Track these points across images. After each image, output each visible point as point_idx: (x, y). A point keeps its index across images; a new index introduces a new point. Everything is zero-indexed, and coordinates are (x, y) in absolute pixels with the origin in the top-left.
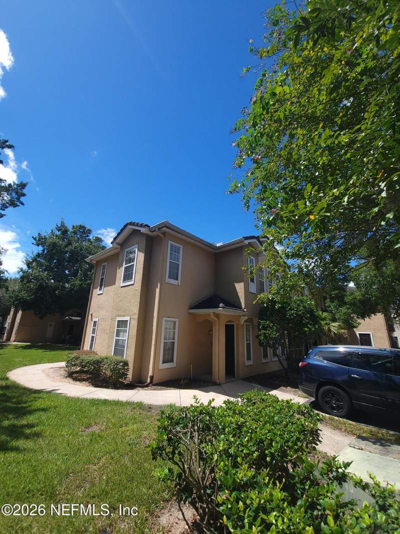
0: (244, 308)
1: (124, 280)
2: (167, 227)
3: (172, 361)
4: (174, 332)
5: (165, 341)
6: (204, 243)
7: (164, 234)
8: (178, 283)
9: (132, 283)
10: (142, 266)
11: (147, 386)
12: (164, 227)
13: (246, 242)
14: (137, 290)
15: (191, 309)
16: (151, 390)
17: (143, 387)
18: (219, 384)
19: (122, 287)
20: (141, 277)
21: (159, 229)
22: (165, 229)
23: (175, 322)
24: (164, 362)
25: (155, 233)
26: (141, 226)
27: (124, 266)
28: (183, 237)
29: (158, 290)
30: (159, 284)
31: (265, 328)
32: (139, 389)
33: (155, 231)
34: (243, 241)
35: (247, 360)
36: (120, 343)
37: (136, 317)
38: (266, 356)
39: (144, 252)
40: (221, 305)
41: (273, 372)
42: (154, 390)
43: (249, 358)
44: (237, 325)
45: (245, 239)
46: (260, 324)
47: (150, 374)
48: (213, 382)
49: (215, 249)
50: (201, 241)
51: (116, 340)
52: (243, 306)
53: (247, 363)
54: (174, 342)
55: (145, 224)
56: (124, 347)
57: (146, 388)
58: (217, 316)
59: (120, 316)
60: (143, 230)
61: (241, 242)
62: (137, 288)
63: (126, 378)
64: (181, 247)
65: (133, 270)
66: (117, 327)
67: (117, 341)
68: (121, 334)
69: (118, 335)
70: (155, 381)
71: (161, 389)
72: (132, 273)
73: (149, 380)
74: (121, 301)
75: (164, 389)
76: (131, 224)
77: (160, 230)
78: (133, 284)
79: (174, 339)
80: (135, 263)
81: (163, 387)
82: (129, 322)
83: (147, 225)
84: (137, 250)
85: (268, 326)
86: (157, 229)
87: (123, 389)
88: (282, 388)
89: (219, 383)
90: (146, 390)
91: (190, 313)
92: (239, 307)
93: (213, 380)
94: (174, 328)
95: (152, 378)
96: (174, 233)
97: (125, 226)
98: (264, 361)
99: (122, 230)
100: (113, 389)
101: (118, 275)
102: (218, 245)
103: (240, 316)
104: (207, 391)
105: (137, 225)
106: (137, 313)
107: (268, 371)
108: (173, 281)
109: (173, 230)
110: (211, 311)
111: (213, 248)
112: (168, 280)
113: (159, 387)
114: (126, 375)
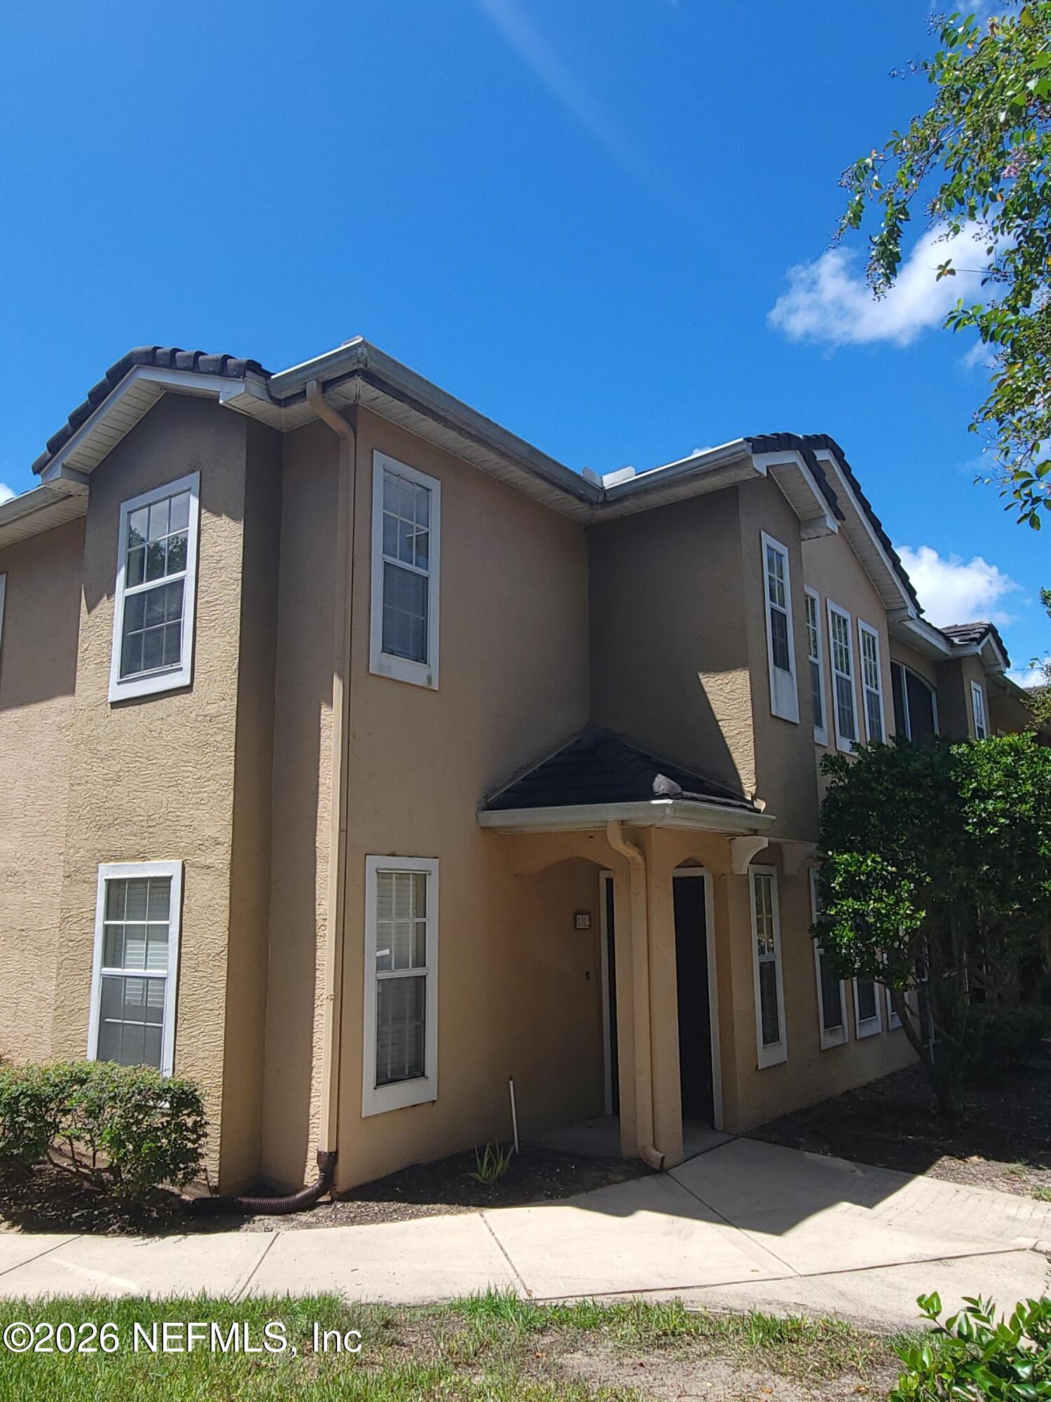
0: (754, 798)
1: (129, 666)
2: (370, 377)
3: (417, 1071)
4: (421, 930)
5: (385, 975)
6: (543, 468)
7: (350, 413)
8: (430, 679)
9: (181, 679)
10: (237, 589)
11: (309, 1204)
12: (351, 374)
13: (761, 463)
14: (211, 718)
15: (491, 807)
16: (337, 1222)
17: (285, 1211)
18: (661, 1170)
19: (115, 705)
20: (235, 652)
21: (326, 385)
22: (357, 386)
23: (421, 879)
24: (382, 1080)
25: (299, 408)
26: (222, 368)
27: (122, 591)
28: (449, 438)
29: (331, 719)
30: (337, 685)
31: (855, 888)
32: (270, 1220)
33: (302, 395)
34: (749, 458)
35: (765, 1042)
36: (132, 994)
37: (221, 857)
38: (833, 1019)
39: (241, 511)
40: (661, 783)
41: (863, 1088)
42: (352, 1221)
43: (771, 1036)
44: (719, 879)
45: (756, 451)
46: (829, 870)
47: (319, 1139)
48: (629, 1161)
49: (591, 503)
50: (534, 461)
51: (106, 979)
52: (749, 787)
53: (768, 1057)
54: (421, 981)
55: (242, 358)
56: (159, 1015)
57: (305, 1217)
58: (637, 836)
59: (117, 859)
60: (231, 393)
61: (737, 464)
62: (212, 709)
63: (195, 1172)
64: (435, 485)
65: (179, 614)
66: (108, 917)
67: (111, 987)
68: (134, 948)
69: (113, 955)
70: (346, 1176)
71: (384, 1218)
72: (177, 629)
73: (312, 1176)
74: (117, 781)
75: (404, 1216)
76: (151, 358)
77: (331, 391)
78: (187, 689)
79: (420, 962)
80: (189, 573)
81: (396, 1205)
82: (176, 885)
83: (254, 366)
84: (194, 503)
85: (875, 878)
86: (312, 386)
87: (185, 1231)
88: (946, 1161)
89: (657, 1167)
90: (309, 1226)
91: (485, 829)
92: (727, 790)
93: (627, 1151)
94: (421, 910)
95: (329, 1162)
96: (400, 409)
97: (117, 374)
98: (828, 1041)
99: (98, 396)
100: (130, 1234)
101: (88, 644)
102: (610, 480)
103: (732, 836)
104: (622, 1209)
105: (195, 364)
106: (226, 837)
107: (844, 1086)
108: (403, 669)
109: (400, 395)
110: (610, 813)
111: (581, 498)
112: (380, 661)
113: (375, 1206)
114: (195, 1156)
